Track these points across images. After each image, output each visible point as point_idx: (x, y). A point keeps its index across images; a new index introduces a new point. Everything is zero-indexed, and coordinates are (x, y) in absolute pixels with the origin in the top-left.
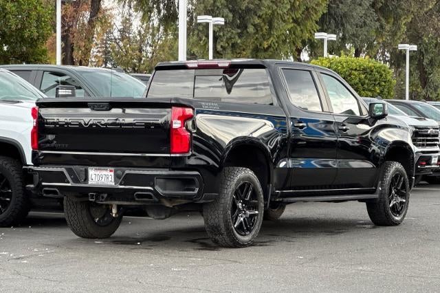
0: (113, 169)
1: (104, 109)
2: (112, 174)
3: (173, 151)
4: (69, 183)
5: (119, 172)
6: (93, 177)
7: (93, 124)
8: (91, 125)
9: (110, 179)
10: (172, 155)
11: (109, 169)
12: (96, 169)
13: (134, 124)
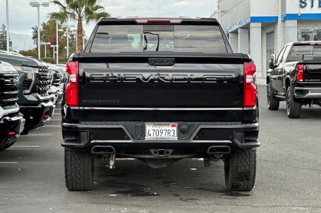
0: (176, 124)
1: (168, 64)
2: (175, 128)
3: (246, 105)
4: (129, 139)
5: (184, 127)
6: (151, 132)
7: (155, 79)
8: (152, 80)
9: (172, 133)
10: (245, 109)
11: (171, 124)
12: (155, 125)
13: (205, 80)
